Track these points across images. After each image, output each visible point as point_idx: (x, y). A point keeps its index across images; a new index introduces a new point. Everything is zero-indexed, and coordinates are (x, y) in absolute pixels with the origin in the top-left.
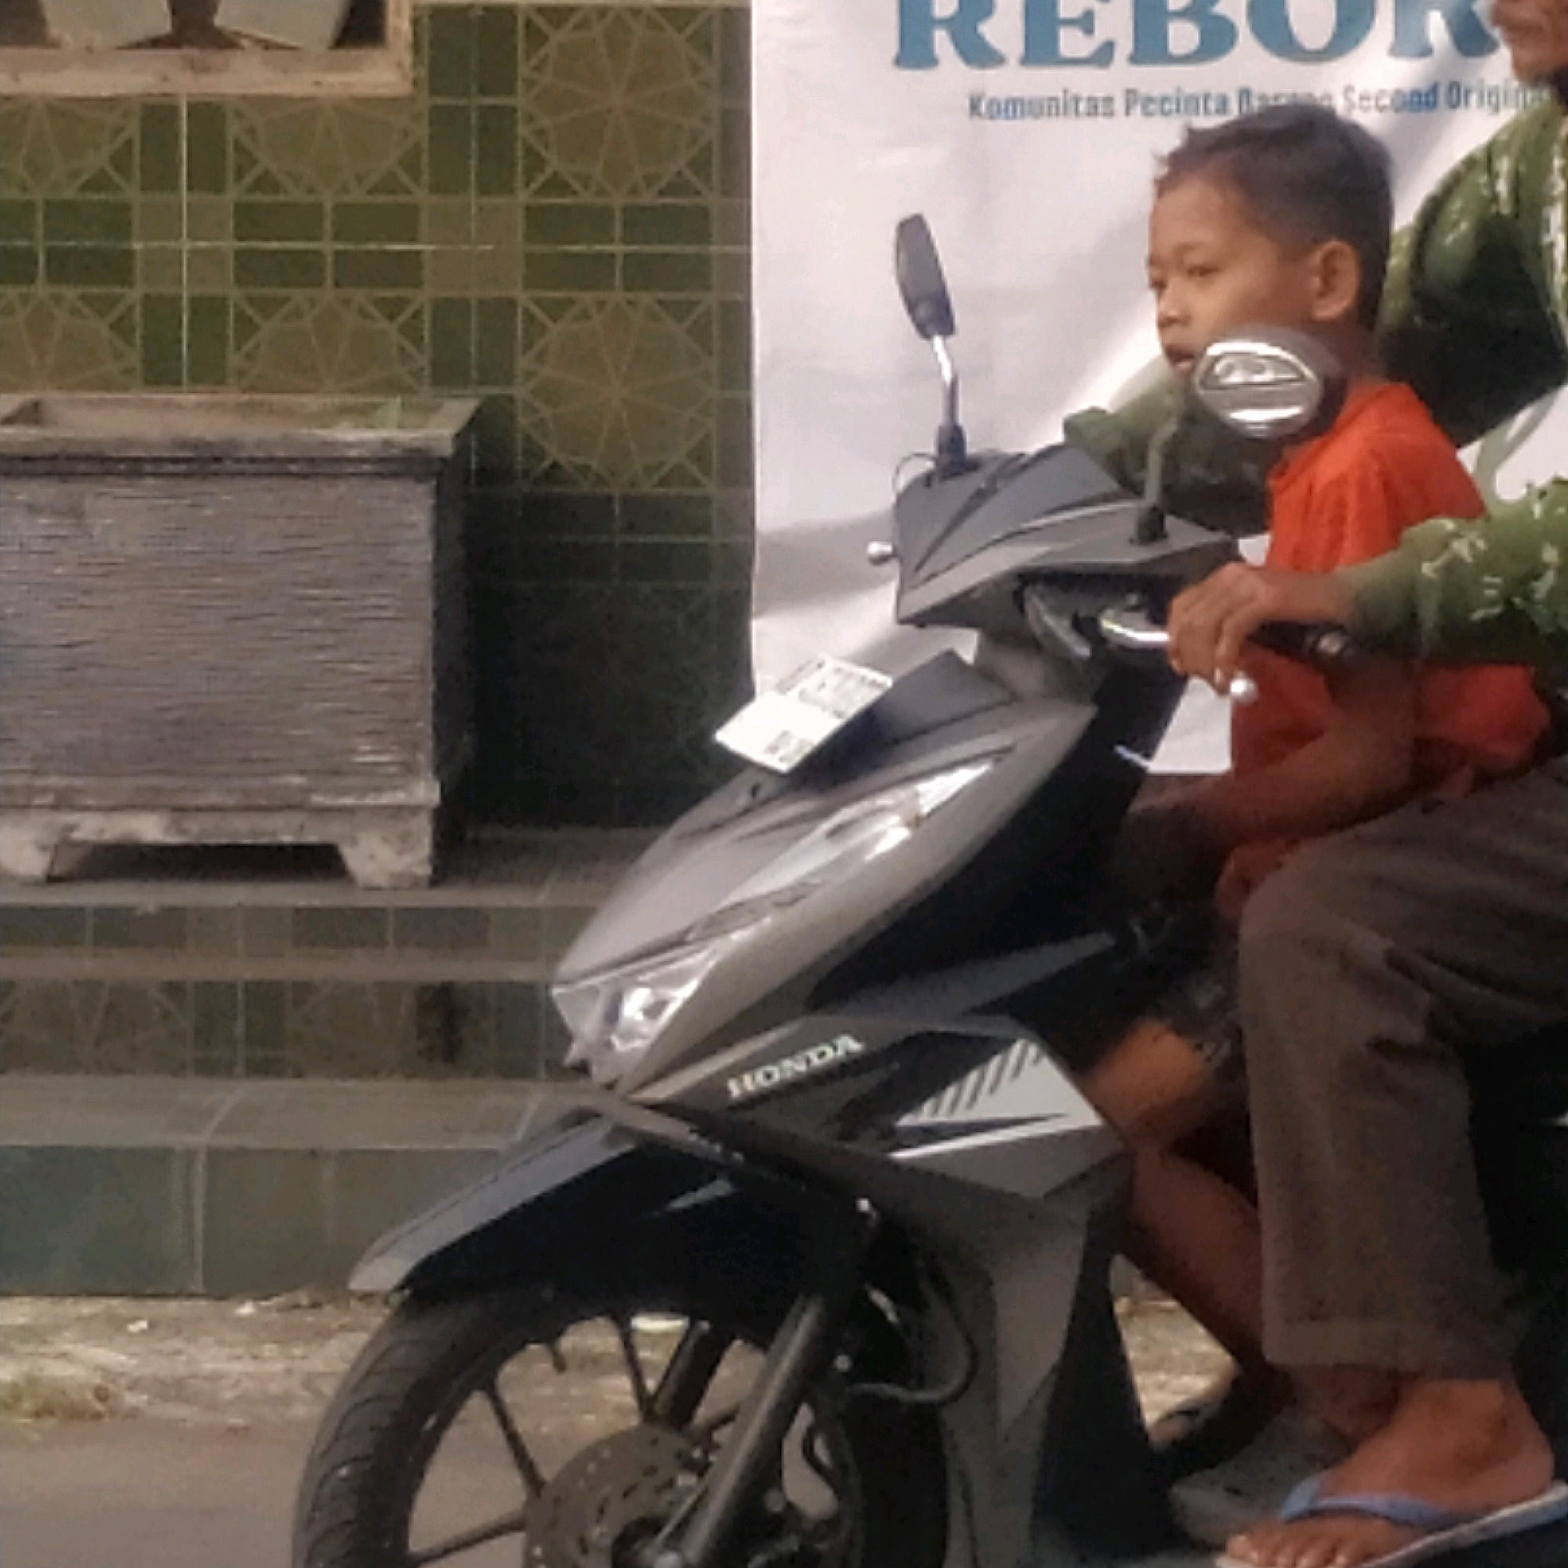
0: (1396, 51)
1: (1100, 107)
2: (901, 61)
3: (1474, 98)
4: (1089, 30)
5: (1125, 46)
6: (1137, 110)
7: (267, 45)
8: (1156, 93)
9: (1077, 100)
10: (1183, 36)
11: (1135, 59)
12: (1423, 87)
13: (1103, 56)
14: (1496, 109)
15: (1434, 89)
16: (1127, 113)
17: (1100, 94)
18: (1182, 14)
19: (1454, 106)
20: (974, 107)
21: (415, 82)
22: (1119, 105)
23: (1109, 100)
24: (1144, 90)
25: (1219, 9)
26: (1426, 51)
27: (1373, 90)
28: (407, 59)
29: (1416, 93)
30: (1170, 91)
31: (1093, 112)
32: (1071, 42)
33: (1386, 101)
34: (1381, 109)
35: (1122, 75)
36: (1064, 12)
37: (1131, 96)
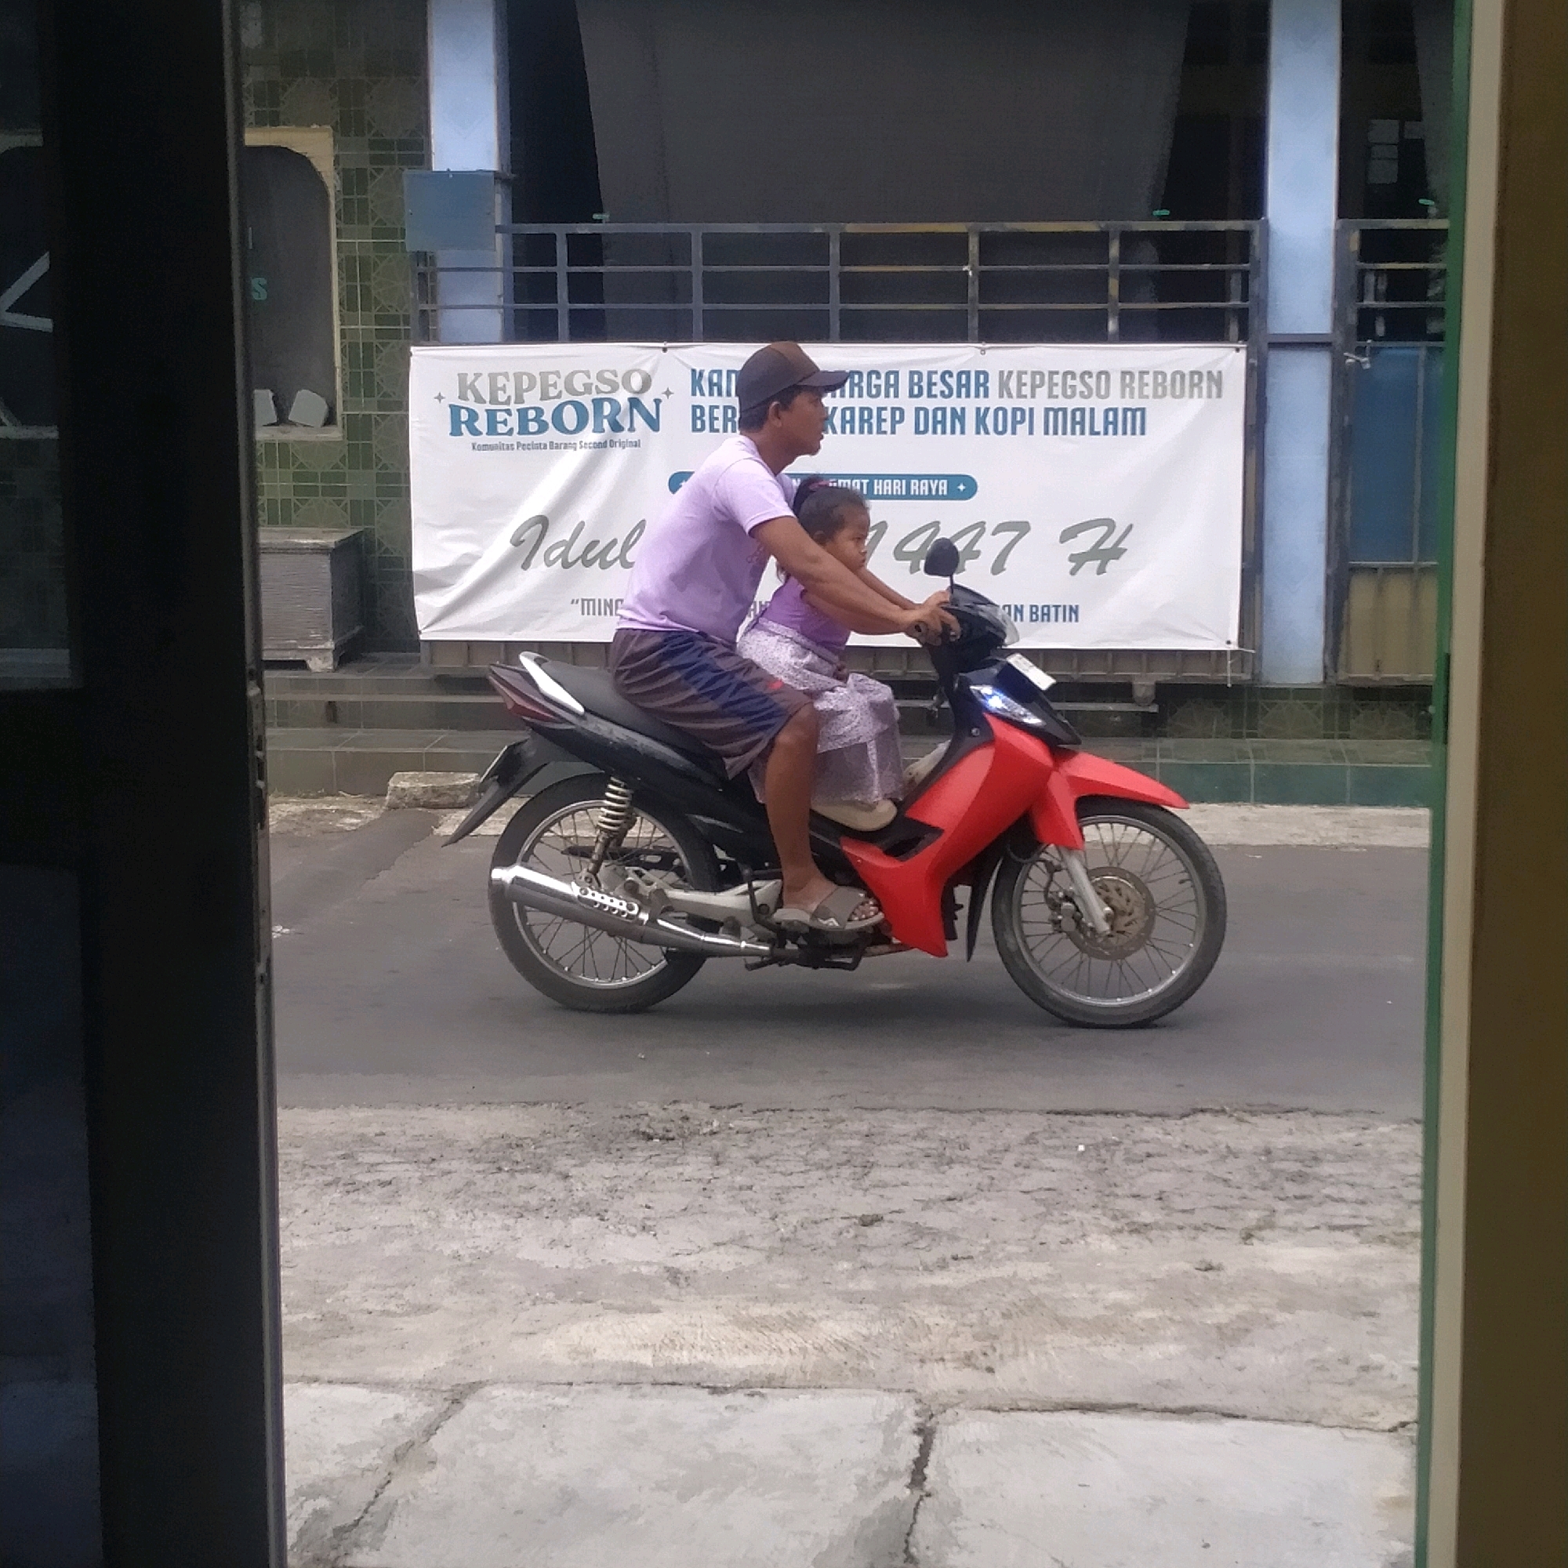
0: (594, 431)
1: (510, 447)
2: (451, 434)
3: (617, 445)
4: (506, 425)
6: (520, 449)
8: (526, 443)
9: (503, 445)
10: (533, 426)
11: (519, 433)
12: (603, 442)
13: (510, 432)
14: (624, 448)
15: (606, 442)
17: (509, 443)
18: (532, 420)
19: (611, 446)
20: (474, 448)
22: (516, 447)
23: (512, 445)
24: (522, 442)
25: (543, 418)
26: (603, 431)
27: (588, 442)
29: (600, 443)
30: (530, 442)
31: (508, 449)
32: (501, 428)
33: (592, 446)
34: (590, 448)
35: (516, 438)
36: (499, 419)
37: (518, 443)
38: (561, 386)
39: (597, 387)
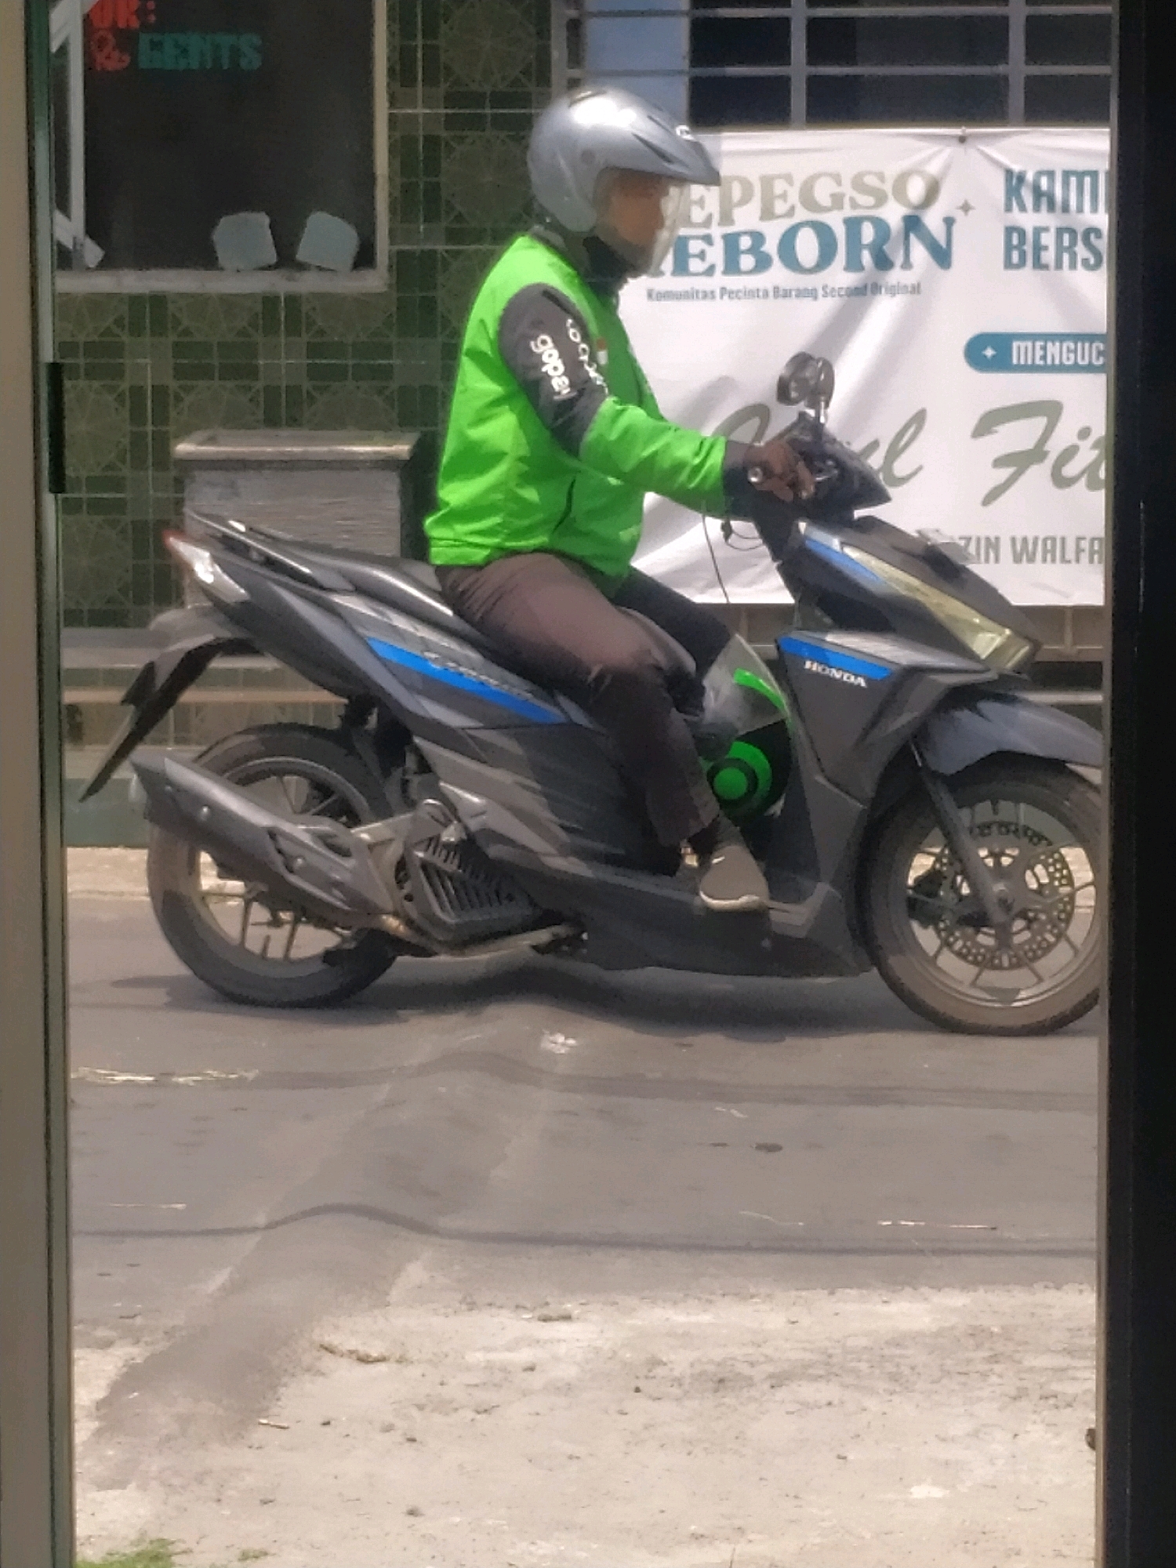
0: (847, 268)
1: (708, 295)
3: (883, 290)
4: (704, 260)
5: (720, 267)
6: (726, 297)
7: (320, 268)
8: (734, 288)
9: (697, 292)
10: (747, 262)
11: (725, 272)
12: (860, 286)
13: (710, 271)
14: (894, 295)
15: (866, 287)
16: (722, 297)
17: (708, 289)
18: (749, 251)
19: (873, 293)
20: (650, 295)
21: (390, 286)
22: (718, 293)
23: (713, 292)
24: (729, 287)
25: (763, 249)
26: (861, 268)
27: (837, 287)
28: (386, 275)
29: (856, 288)
30: (741, 287)
31: (705, 297)
32: (695, 265)
33: (843, 293)
34: (840, 296)
35: (719, 280)
36: (691, 252)
37: (723, 290)
38: (794, 197)
39: (852, 200)
